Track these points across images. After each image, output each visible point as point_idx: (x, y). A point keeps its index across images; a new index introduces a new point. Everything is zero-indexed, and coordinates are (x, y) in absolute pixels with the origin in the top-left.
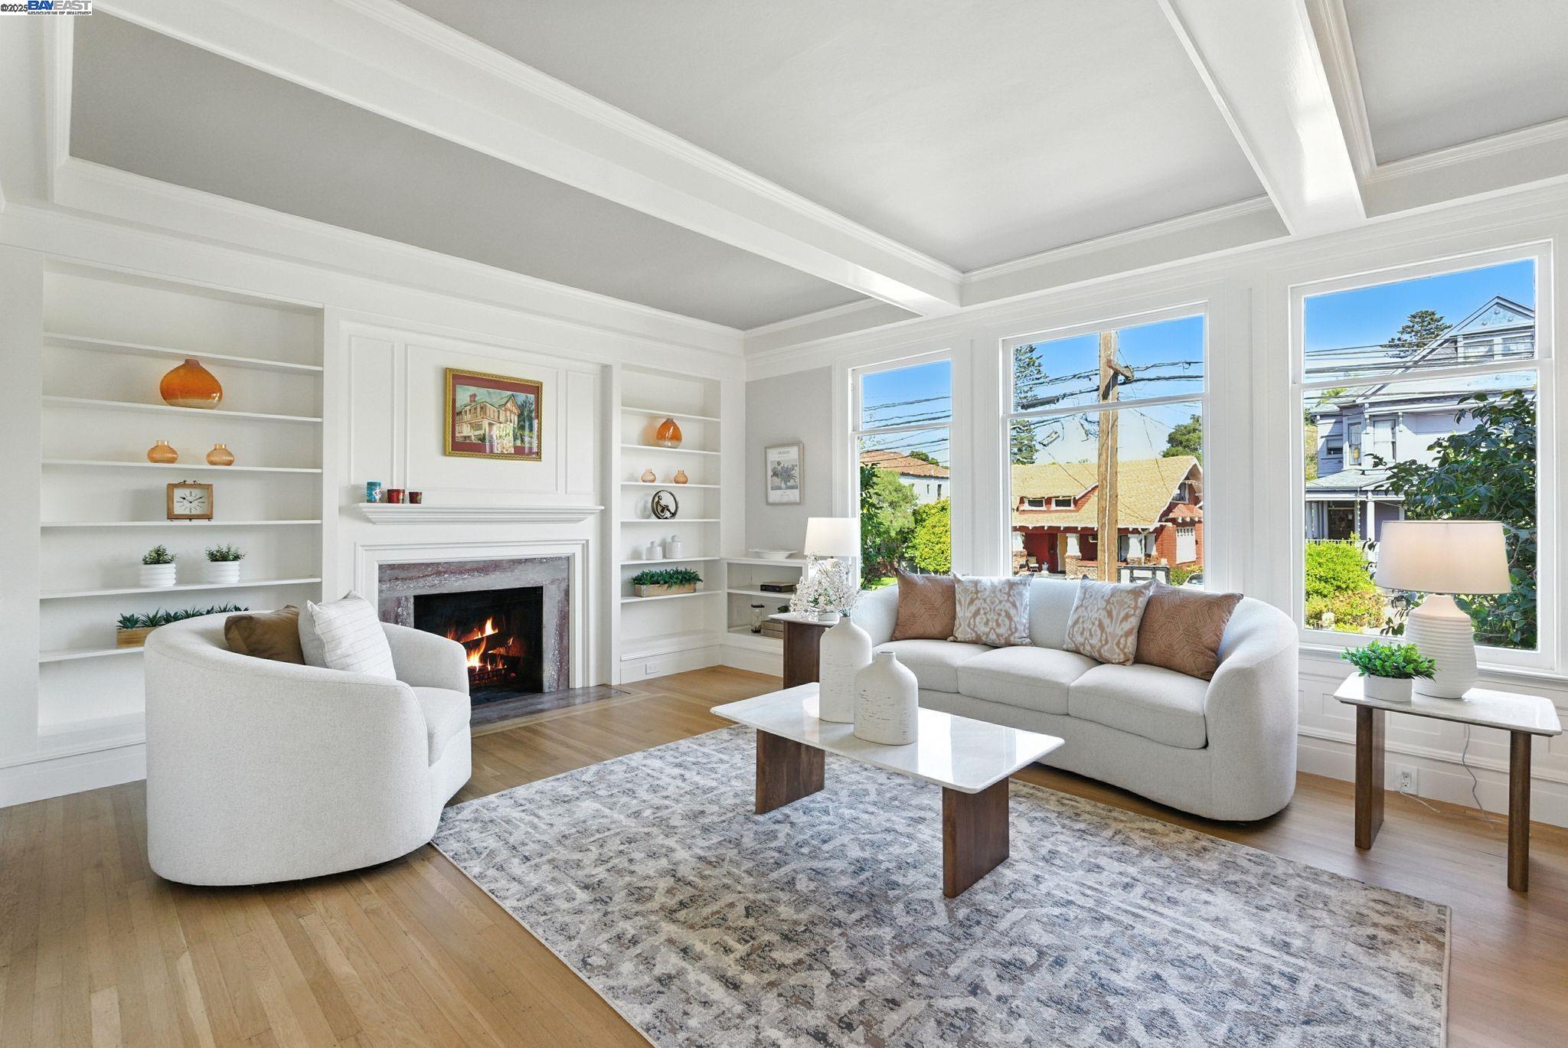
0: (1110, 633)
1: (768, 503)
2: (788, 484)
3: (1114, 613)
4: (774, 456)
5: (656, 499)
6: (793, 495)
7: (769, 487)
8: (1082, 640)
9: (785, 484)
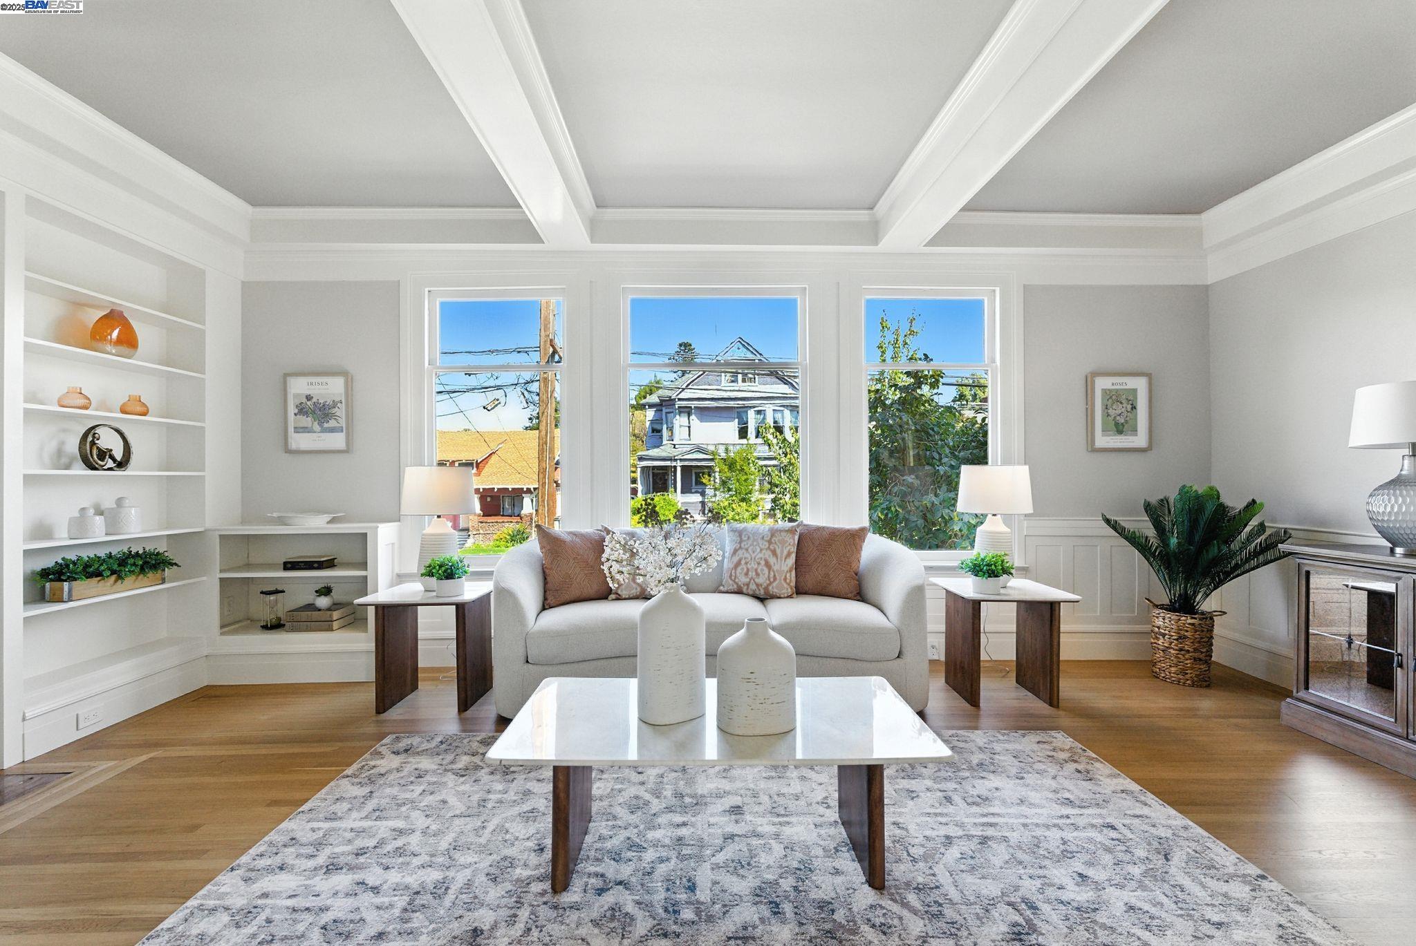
0: (777, 571)
1: (288, 451)
2: (326, 425)
3: (778, 551)
4: (299, 387)
5: (90, 438)
6: (337, 441)
7: (291, 430)
8: (746, 580)
9: (320, 424)
